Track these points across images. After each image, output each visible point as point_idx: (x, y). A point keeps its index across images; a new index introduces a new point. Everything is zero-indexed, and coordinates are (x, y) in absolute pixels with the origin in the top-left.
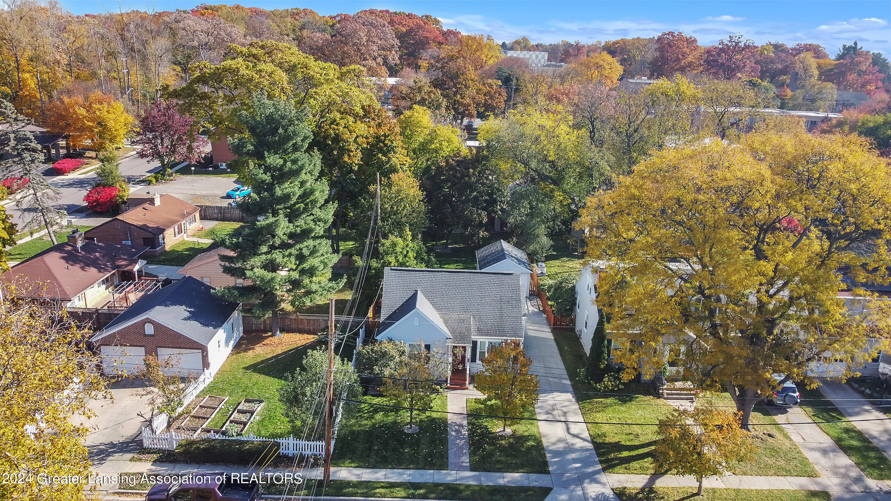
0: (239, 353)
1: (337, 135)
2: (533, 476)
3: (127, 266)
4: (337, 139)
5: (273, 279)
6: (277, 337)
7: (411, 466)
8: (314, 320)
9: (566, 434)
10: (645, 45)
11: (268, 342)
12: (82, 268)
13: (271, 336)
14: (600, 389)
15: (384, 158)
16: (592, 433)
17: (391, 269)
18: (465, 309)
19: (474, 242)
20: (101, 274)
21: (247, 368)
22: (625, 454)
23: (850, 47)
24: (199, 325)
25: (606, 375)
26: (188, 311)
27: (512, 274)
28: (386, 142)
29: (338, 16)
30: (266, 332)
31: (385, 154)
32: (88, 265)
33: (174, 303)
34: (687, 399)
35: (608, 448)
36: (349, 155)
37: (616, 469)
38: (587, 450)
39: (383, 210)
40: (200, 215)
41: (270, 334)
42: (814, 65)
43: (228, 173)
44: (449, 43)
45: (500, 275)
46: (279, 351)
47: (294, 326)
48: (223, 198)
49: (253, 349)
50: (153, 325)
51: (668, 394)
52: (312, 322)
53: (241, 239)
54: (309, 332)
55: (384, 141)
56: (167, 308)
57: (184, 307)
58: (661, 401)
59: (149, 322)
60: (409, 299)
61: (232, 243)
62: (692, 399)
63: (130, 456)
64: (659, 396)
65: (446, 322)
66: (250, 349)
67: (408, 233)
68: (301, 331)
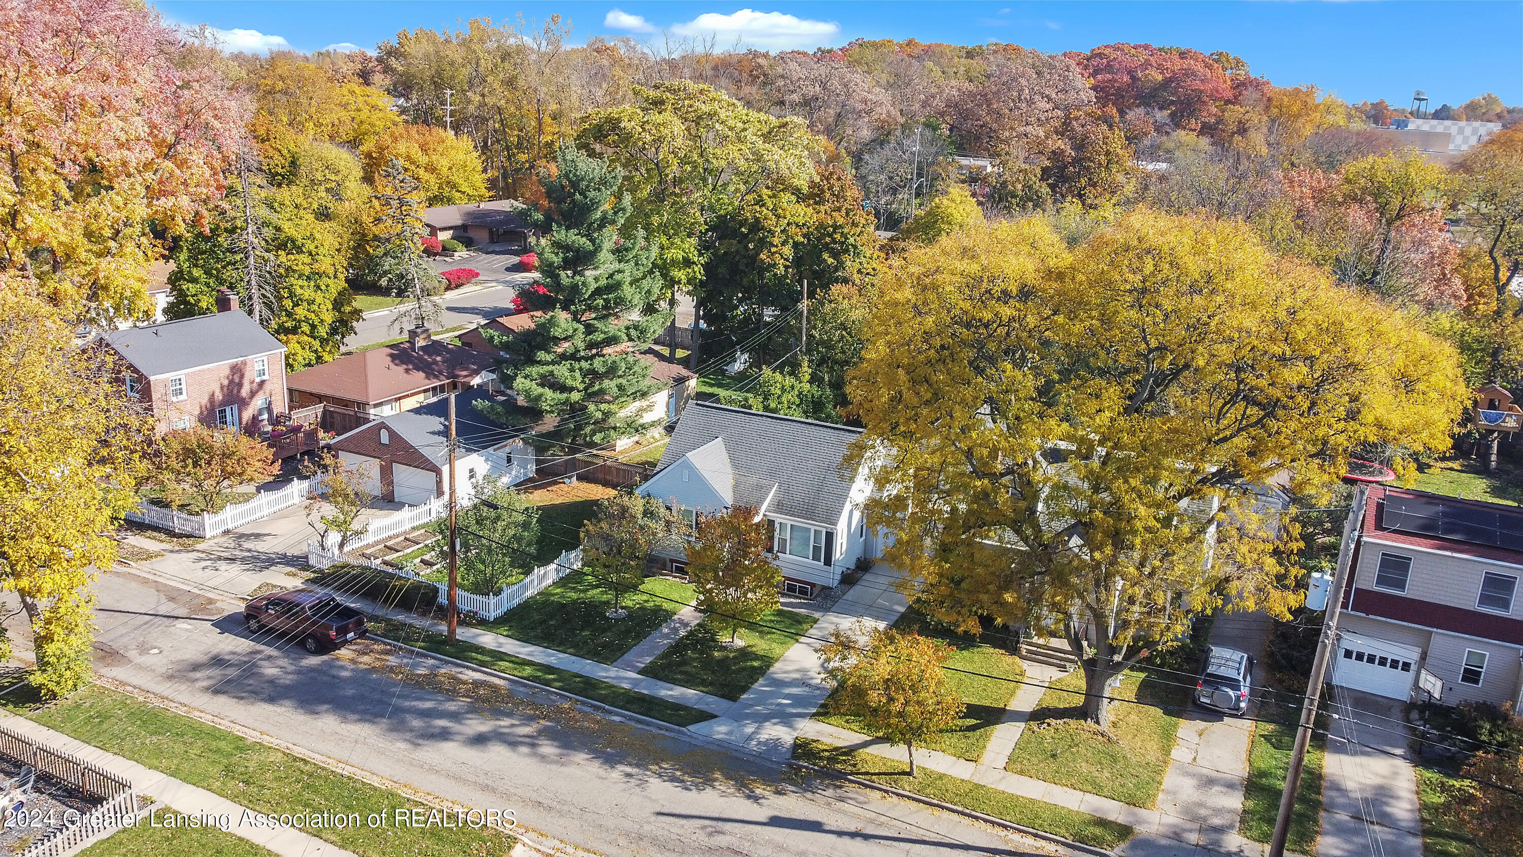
1: (757, 220)
2: (711, 699)
3: (466, 376)
4: (756, 226)
6: (567, 484)
7: (572, 650)
8: (625, 470)
9: (818, 665)
11: (555, 489)
12: (407, 371)
17: (697, 404)
20: (427, 381)
26: (444, 425)
28: (836, 236)
31: (835, 255)
32: (418, 369)
33: (431, 413)
34: (1057, 665)
36: (769, 251)
37: (832, 720)
38: (821, 689)
39: (810, 337)
46: (558, 501)
47: (600, 475)
50: (388, 432)
52: (622, 473)
53: (511, 337)
55: (833, 234)
56: (418, 416)
57: (442, 419)
58: (1011, 659)
59: (384, 428)
63: (289, 569)
64: (1014, 650)
65: (736, 486)
67: (806, 369)
68: (606, 484)
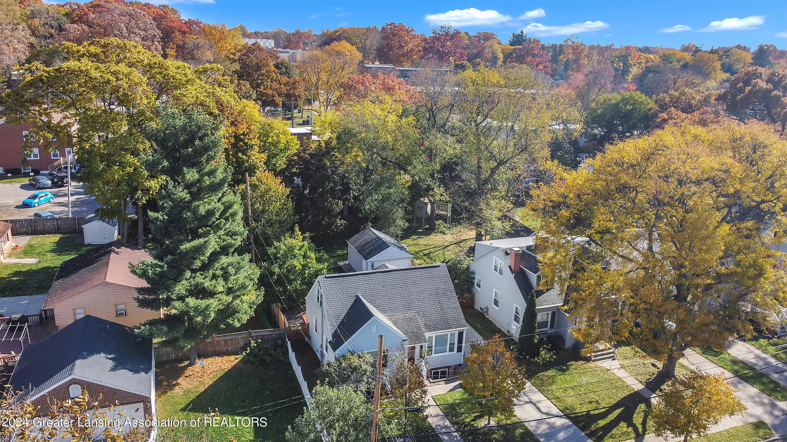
0: (166, 393)
5: (208, 306)
6: (197, 365)
8: (231, 340)
9: (541, 415)
10: (364, 34)
11: (191, 373)
13: (190, 365)
14: (539, 363)
15: (244, 157)
16: (561, 409)
17: (326, 277)
18: (408, 308)
19: (333, 231)
21: (183, 410)
22: (602, 423)
23: (519, 35)
24: (131, 373)
25: (541, 349)
26: (110, 359)
27: (439, 266)
28: (246, 141)
29: (66, 4)
30: (181, 361)
33: (91, 353)
34: (609, 358)
35: (584, 421)
38: (569, 427)
40: (12, 231)
41: (186, 363)
42: (499, 50)
43: (9, 178)
44: (194, 33)
45: (429, 269)
46: (208, 381)
47: (210, 349)
48: (18, 207)
49: (178, 384)
50: (80, 385)
51: (595, 356)
52: (229, 342)
54: (229, 353)
55: (244, 140)
56: (86, 361)
57: (103, 355)
58: (591, 364)
59: (75, 383)
60: (352, 305)
61: (155, 274)
62: (613, 357)
64: (587, 359)
65: (395, 323)
66: (175, 385)
67: (298, 232)
